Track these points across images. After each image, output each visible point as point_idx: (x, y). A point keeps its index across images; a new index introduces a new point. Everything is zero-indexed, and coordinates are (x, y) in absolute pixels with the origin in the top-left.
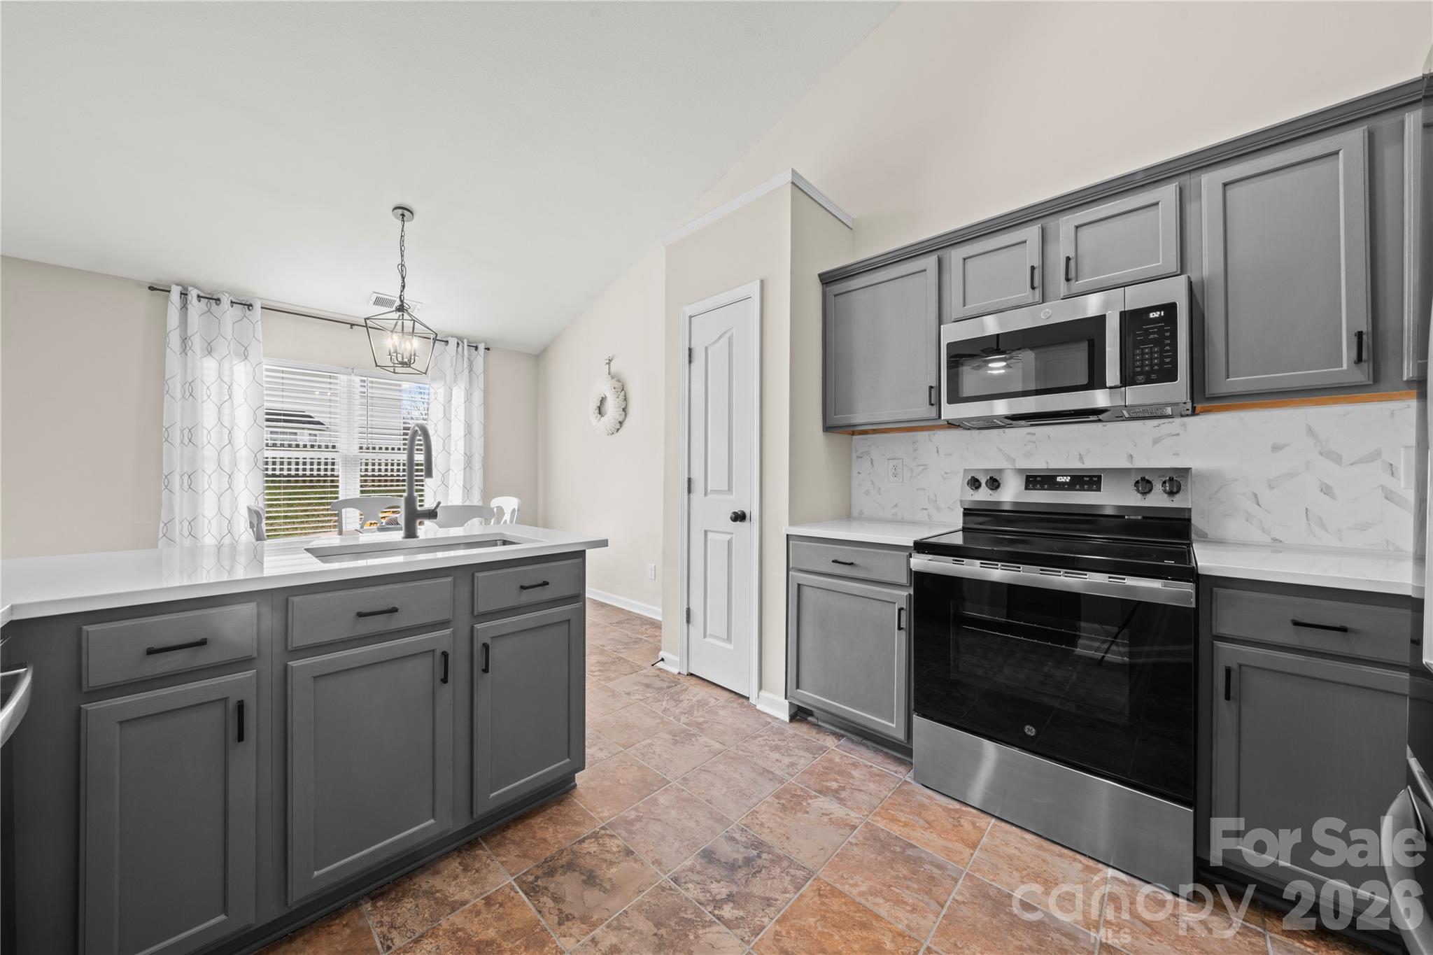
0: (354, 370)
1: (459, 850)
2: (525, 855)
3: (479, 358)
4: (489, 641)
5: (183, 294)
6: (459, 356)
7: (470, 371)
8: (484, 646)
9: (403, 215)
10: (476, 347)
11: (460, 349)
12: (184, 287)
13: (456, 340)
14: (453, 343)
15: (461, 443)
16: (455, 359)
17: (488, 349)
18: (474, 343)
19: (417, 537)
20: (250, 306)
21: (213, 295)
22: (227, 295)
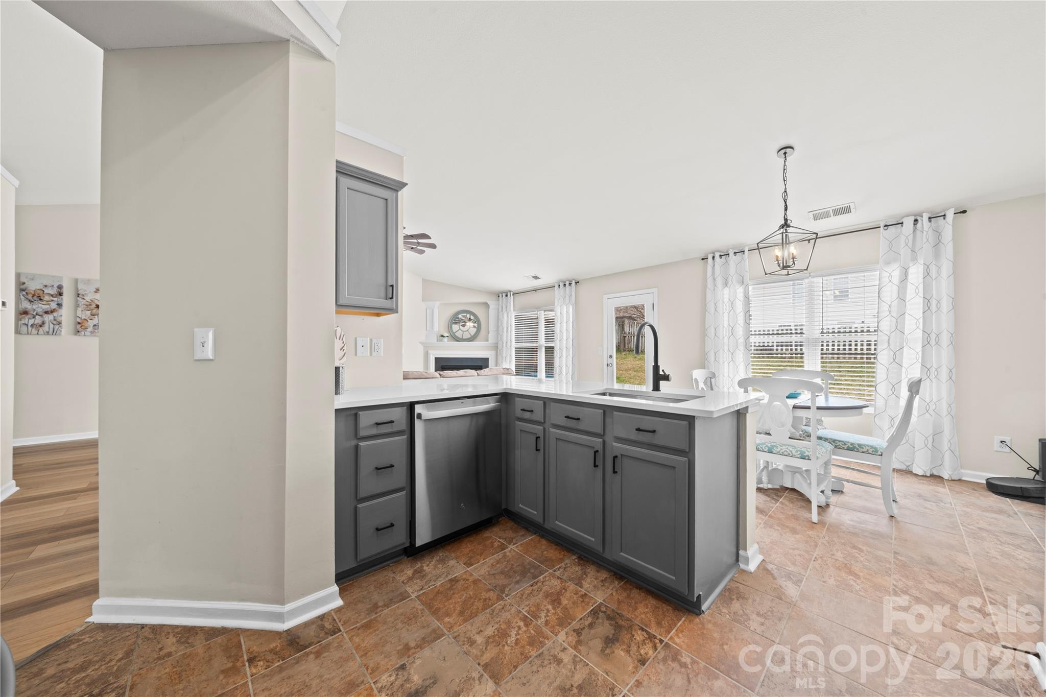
0: (811, 274)
1: (615, 574)
2: (619, 602)
3: (947, 227)
4: (619, 456)
5: (713, 257)
6: (918, 233)
7: (938, 243)
8: (615, 457)
9: (785, 153)
10: (944, 215)
11: (919, 225)
12: (714, 253)
13: (912, 219)
14: (908, 223)
15: (921, 321)
16: (911, 237)
17: (964, 212)
18: (941, 212)
19: (660, 391)
20: (744, 251)
21: (727, 252)
22: (731, 250)
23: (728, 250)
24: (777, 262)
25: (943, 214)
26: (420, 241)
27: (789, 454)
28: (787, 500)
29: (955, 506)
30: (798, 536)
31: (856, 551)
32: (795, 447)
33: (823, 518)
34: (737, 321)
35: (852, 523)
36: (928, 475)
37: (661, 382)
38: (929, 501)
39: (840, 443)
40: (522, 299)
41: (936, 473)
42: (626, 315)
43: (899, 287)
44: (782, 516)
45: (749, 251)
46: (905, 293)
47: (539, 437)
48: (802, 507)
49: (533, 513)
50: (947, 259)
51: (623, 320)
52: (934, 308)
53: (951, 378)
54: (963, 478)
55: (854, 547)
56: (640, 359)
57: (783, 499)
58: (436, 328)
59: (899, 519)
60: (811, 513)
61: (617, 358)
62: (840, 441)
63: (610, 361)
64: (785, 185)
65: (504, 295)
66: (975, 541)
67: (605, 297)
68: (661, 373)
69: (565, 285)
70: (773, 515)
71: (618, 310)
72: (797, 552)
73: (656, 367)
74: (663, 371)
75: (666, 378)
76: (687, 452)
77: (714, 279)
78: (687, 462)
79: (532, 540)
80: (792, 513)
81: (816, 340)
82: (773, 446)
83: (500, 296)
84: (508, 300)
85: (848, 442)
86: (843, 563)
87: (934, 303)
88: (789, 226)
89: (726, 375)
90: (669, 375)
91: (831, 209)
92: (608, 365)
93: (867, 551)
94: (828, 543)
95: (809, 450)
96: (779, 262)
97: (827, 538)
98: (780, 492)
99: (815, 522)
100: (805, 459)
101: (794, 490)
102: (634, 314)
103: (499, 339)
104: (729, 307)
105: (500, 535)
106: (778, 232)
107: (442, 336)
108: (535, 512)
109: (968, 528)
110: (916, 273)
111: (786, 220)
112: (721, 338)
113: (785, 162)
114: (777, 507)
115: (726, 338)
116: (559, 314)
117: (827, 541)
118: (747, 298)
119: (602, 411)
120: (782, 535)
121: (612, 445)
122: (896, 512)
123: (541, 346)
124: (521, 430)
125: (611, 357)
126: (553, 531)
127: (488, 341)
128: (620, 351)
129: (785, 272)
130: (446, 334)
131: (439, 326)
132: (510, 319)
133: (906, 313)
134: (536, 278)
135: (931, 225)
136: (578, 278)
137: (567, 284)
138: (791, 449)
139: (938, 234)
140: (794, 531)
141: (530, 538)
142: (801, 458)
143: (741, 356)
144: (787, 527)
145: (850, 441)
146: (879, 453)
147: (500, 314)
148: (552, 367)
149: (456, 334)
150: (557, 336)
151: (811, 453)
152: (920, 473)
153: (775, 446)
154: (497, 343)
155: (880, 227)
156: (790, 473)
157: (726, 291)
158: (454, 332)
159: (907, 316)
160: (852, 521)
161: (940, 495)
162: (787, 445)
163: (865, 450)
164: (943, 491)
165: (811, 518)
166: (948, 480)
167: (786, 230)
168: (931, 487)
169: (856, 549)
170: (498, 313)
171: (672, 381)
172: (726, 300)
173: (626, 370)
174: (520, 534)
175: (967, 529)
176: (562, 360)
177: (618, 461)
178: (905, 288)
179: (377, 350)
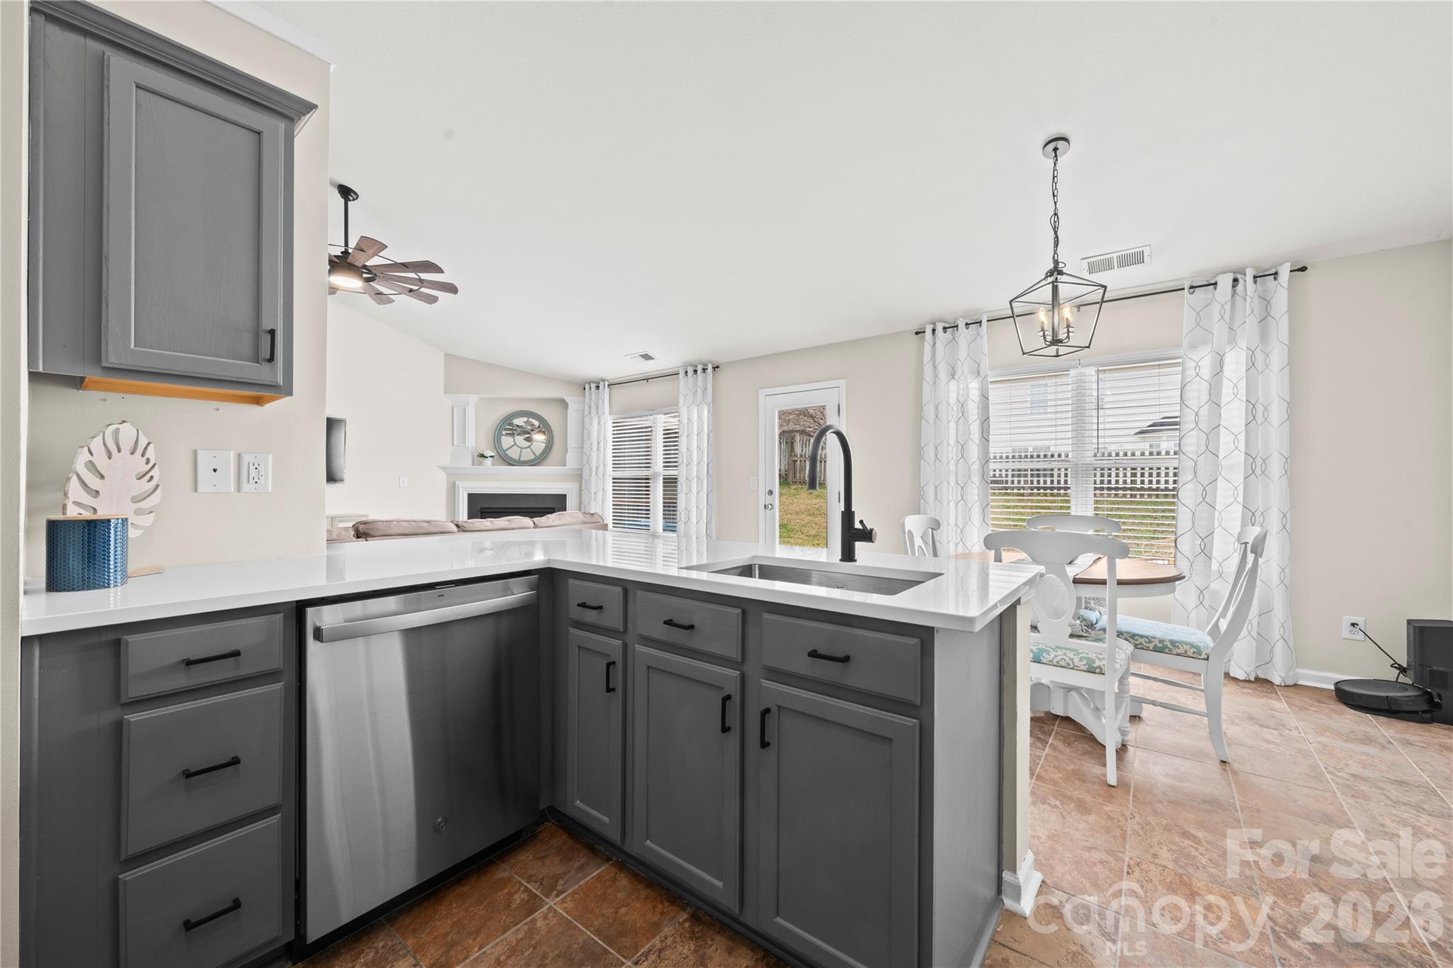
0: (1081, 362)
3: (1280, 292)
4: (774, 710)
5: (934, 330)
6: (1239, 300)
7: (1265, 317)
8: (767, 711)
9: (1055, 149)
10: (1276, 273)
11: (1240, 287)
12: (934, 324)
13: (1230, 277)
14: (1225, 282)
15: (1242, 437)
16: (1228, 306)
17: (1303, 269)
18: (1272, 268)
19: (856, 561)
20: (980, 322)
21: (955, 323)
22: (962, 319)
23: (956, 319)
24: (1041, 333)
25: (1273, 271)
26: (424, 276)
27: (1069, 665)
28: (1060, 740)
29: (1305, 733)
30: (1091, 818)
31: (1190, 843)
32: (1076, 651)
33: (1123, 774)
34: (970, 434)
35: (1167, 781)
36: (1253, 679)
37: (858, 545)
38: (1267, 727)
39: (1142, 640)
40: (622, 394)
41: (1261, 676)
42: (798, 427)
43: (1210, 385)
44: (1058, 776)
45: (988, 321)
46: (1219, 392)
47: (613, 663)
48: (1085, 753)
49: (602, 819)
50: (1280, 342)
51: (793, 434)
52: (1260, 418)
53: (1284, 527)
54: (1300, 682)
55: (1185, 834)
56: (818, 496)
57: (1053, 739)
58: (471, 442)
59: (1236, 766)
60: (1104, 765)
61: (781, 495)
62: (1142, 636)
63: (769, 499)
64: (1055, 203)
65: (593, 386)
66: (1356, 802)
67: (762, 393)
68: (858, 526)
69: (695, 371)
70: (1043, 774)
71: (782, 414)
72: (1095, 856)
73: (848, 515)
74: (861, 522)
75: (867, 535)
76: (917, 706)
77: (935, 367)
78: (917, 729)
79: (598, 878)
80: (1071, 767)
81: (1087, 467)
82: (1042, 651)
83: (587, 389)
84: (600, 395)
85: (1155, 638)
86: (1176, 874)
87: (1260, 409)
88: (1061, 273)
89: (952, 522)
90: (872, 530)
91: (1114, 255)
92: (765, 506)
93: (1208, 842)
94: (1143, 828)
95: (1101, 657)
96: (1046, 333)
97: (1138, 818)
98: (1047, 724)
99: (1112, 784)
100: (1094, 673)
101: (1067, 719)
102: (810, 427)
103: (585, 462)
104: (957, 412)
105: (530, 872)
106: (1044, 282)
107: (482, 456)
108: (606, 819)
109: (1336, 776)
110: (1235, 362)
111: (1056, 262)
112: (945, 462)
113: (1055, 164)
114: (1047, 755)
115: (952, 462)
116: (685, 420)
117: (1139, 824)
118: (985, 397)
119: (739, 611)
120: (1064, 818)
121: (760, 683)
122: (1229, 755)
123: (656, 475)
124: (579, 647)
125: (771, 492)
126: (642, 859)
127: (565, 465)
128: (788, 484)
129: (1052, 350)
130: (488, 453)
131: (477, 437)
132: (604, 429)
133: (1221, 426)
134: (647, 357)
135: (1256, 289)
136: (718, 359)
137: (700, 369)
138: (1072, 657)
139: (1266, 301)
140: (1083, 808)
141: (595, 874)
142: (1088, 672)
143: (976, 491)
144: (1070, 798)
145: (1158, 636)
146: (1204, 656)
147: (587, 419)
148: (673, 511)
149: (507, 452)
150: (683, 458)
151: (1104, 662)
152: (1241, 676)
153: (1043, 651)
154: (582, 469)
155: (1184, 289)
156: (1062, 690)
157: (953, 386)
158: (505, 449)
159: (1222, 431)
160: (1167, 775)
161: (1278, 714)
162: (1064, 649)
163: (1181, 651)
164: (1280, 705)
165: (1106, 776)
166: (1280, 686)
167: (1057, 279)
168: (1263, 701)
169: (1189, 839)
170: (583, 417)
171: (876, 543)
172: (953, 401)
173: (797, 513)
174: (577, 864)
175: (1338, 780)
176: (691, 501)
177: (771, 721)
178: (1220, 385)
179: (256, 480)
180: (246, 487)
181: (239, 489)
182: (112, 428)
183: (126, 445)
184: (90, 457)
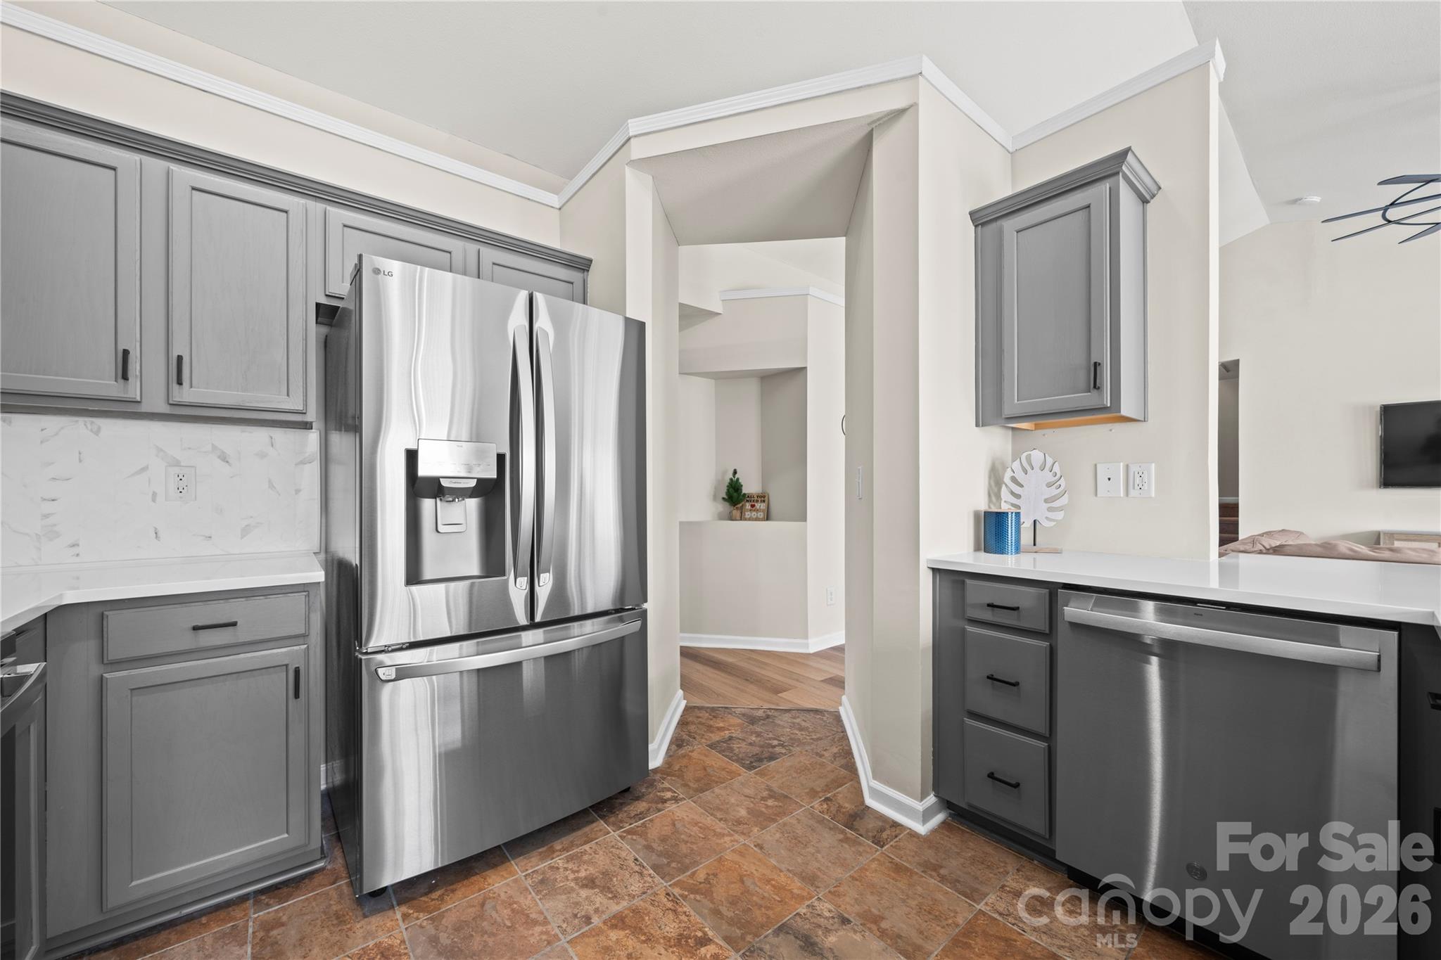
179: (1140, 486)
180: (1133, 493)
181: (1127, 494)
182: (1025, 454)
183: (1037, 464)
184: (1013, 474)
